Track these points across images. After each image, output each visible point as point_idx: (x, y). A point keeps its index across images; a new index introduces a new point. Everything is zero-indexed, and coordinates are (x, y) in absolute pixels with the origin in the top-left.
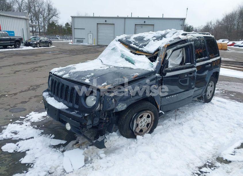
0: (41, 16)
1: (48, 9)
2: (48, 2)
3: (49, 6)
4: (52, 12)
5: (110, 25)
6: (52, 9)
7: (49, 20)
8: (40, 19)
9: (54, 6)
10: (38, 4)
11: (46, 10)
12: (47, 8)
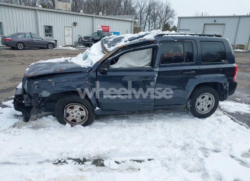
0: (158, 17)
1: (167, 10)
2: (167, 4)
3: (167, 7)
4: (169, 13)
5: (220, 25)
6: (169, 11)
7: (165, 21)
8: (157, 21)
9: (172, 8)
10: (157, 7)
11: (164, 12)
12: (165, 10)
